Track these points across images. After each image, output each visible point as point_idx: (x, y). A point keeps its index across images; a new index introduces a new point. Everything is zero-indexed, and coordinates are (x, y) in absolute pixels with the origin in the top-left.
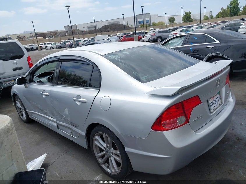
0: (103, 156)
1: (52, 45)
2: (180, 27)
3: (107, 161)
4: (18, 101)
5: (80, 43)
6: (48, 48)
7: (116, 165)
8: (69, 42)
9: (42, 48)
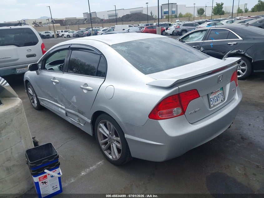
0: (106, 143)
1: (69, 33)
2: (208, 20)
3: (109, 148)
4: (30, 87)
5: (98, 33)
6: (65, 36)
7: (117, 152)
8: (87, 30)
9: (58, 36)
